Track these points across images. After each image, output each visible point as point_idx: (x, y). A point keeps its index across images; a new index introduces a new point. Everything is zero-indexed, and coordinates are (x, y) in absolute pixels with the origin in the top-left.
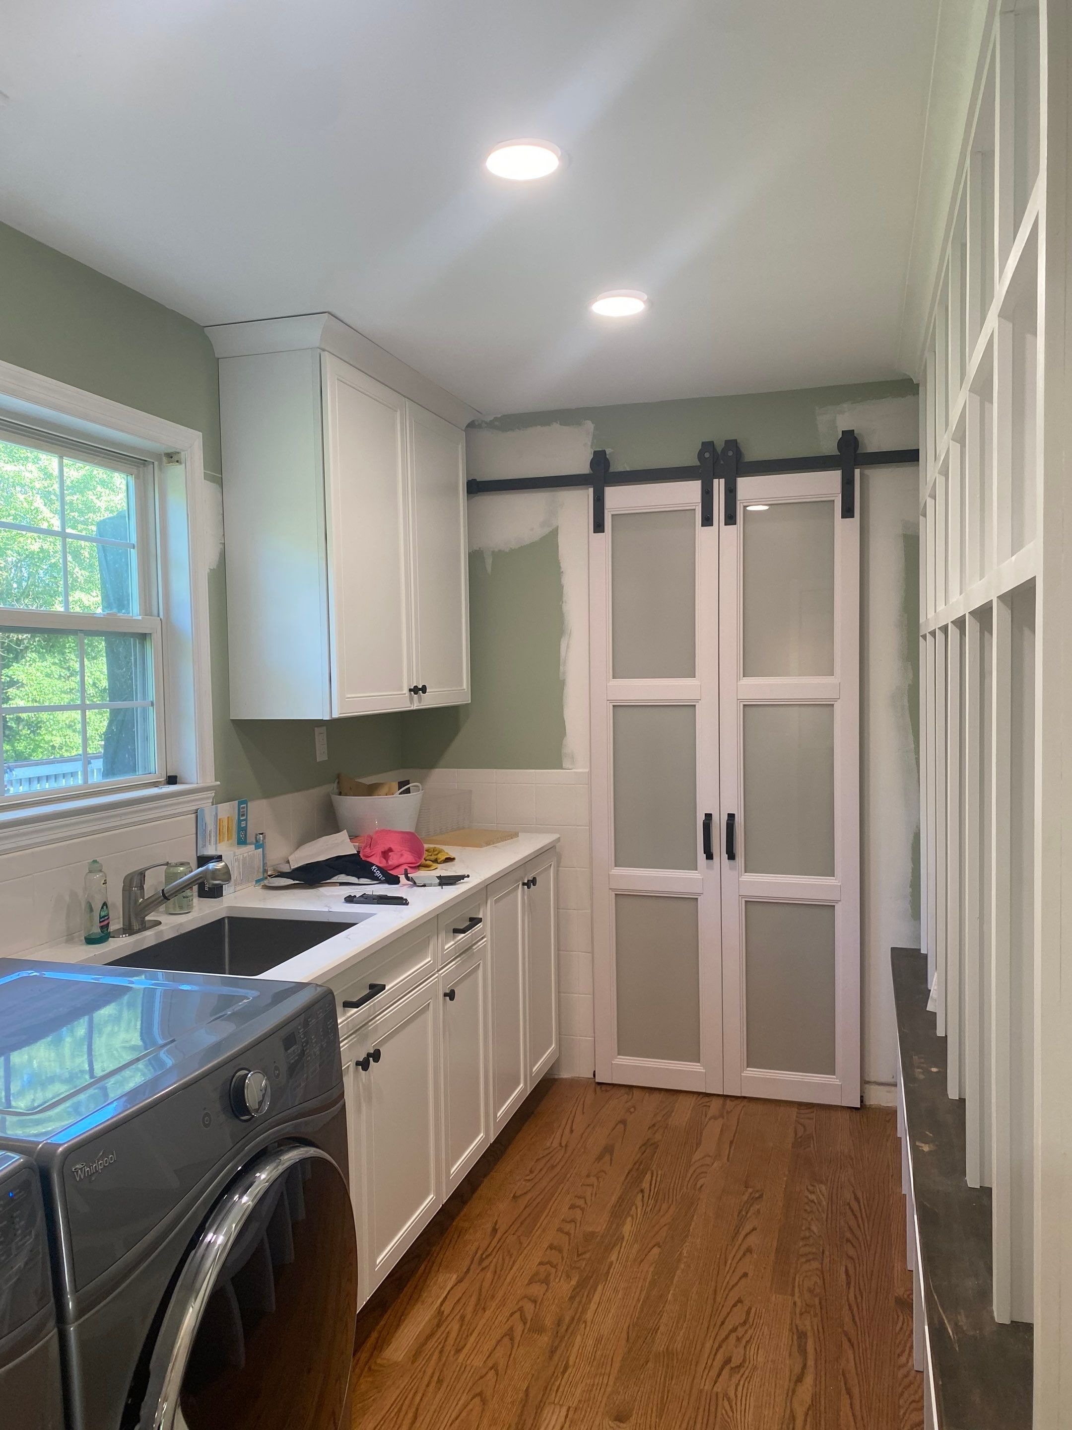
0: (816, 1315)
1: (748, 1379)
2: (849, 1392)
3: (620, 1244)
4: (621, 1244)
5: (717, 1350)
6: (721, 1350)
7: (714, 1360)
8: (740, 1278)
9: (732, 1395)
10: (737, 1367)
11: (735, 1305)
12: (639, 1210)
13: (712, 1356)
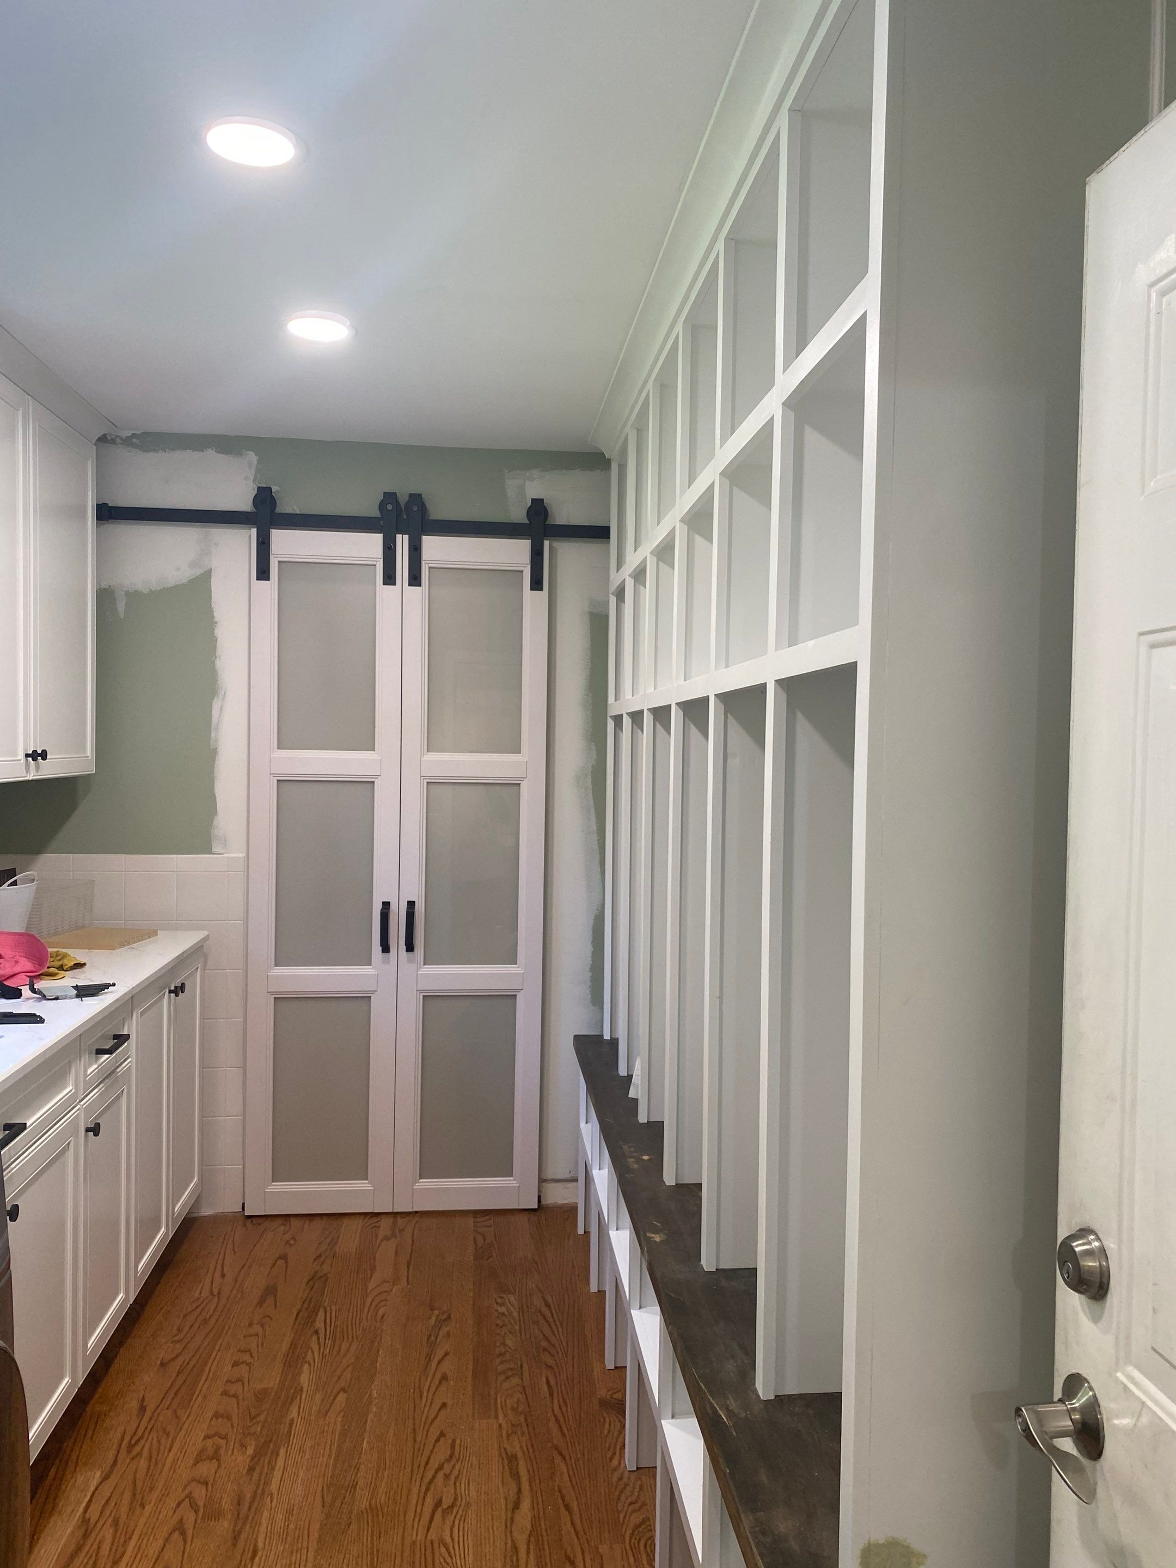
0: (523, 1434)
1: (463, 1518)
2: (567, 1507)
3: (299, 1398)
4: (301, 1399)
5: (426, 1493)
6: (430, 1495)
7: (423, 1505)
8: (439, 1410)
9: (448, 1540)
10: (448, 1508)
11: (437, 1441)
12: (316, 1353)
13: (420, 1502)
